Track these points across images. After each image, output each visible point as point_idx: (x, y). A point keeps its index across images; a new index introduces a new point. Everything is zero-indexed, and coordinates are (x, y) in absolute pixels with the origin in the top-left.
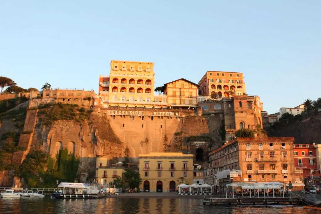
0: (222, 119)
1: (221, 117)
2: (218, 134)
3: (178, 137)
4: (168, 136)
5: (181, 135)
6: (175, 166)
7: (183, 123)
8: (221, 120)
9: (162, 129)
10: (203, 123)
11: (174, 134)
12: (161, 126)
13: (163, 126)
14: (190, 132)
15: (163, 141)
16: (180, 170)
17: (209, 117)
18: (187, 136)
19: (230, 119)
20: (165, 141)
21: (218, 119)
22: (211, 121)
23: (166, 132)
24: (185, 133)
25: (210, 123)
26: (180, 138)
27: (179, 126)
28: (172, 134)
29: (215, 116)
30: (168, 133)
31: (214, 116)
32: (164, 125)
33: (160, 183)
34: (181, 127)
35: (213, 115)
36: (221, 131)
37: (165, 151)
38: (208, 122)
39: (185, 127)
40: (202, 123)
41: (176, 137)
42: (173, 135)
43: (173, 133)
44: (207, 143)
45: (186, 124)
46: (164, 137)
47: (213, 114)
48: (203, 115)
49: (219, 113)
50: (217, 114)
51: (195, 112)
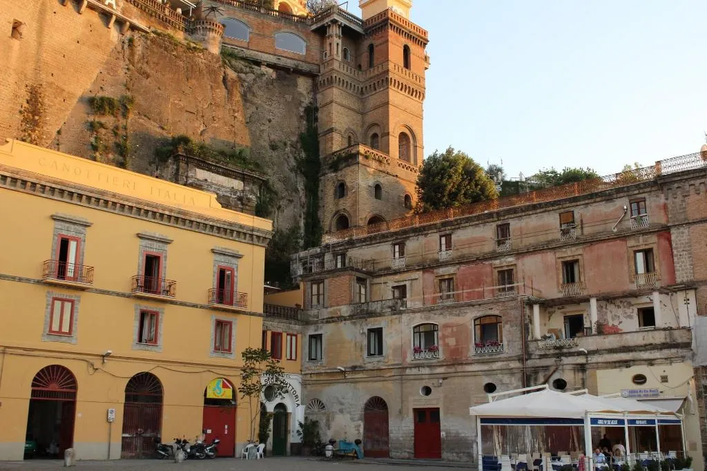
0: (306, 101)
1: (305, 93)
2: (293, 163)
3: (108, 120)
4: (48, 99)
5: (125, 116)
7: (136, 57)
8: (304, 105)
9: (16, 43)
10: (230, 93)
11: (81, 100)
12: (16, 27)
13: (23, 29)
14: (169, 113)
15: (19, 117)
16: (195, 306)
17: (253, 72)
18: (154, 129)
19: (350, 109)
20: (25, 120)
21: (289, 98)
22: (260, 93)
23: (37, 70)
24: (145, 114)
25: (255, 100)
26: (117, 128)
27: (110, 68)
28: (71, 95)
29: (279, 78)
30: (50, 84)
31: (274, 76)
32: (35, 25)
33: (54, 387)
34: (121, 73)
35: (271, 71)
36: (303, 155)
38: (249, 96)
39: (145, 82)
40: (224, 91)
41: (91, 119)
42: (75, 101)
43: (79, 93)
44: (252, 192)
45: (146, 68)
46: (24, 95)
47: (269, 65)
48: (228, 55)
49: (298, 72)
50: (286, 73)
51: (190, 31)
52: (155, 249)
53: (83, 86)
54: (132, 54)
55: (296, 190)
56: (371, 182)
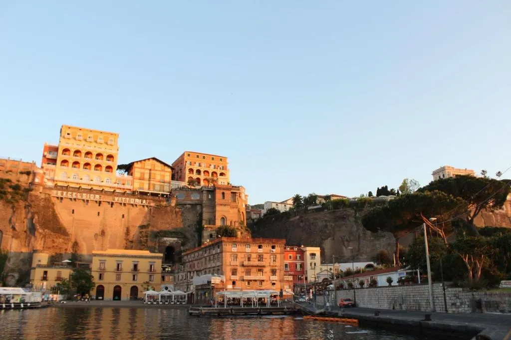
0: (199, 212)
1: (199, 209)
2: (194, 229)
3: (144, 230)
4: (131, 229)
5: (148, 228)
6: (139, 267)
9: (123, 219)
10: (177, 215)
11: (139, 227)
12: (123, 216)
13: (125, 216)
14: (159, 225)
15: (124, 234)
16: (144, 273)
17: (184, 208)
18: (155, 230)
19: (209, 212)
20: (126, 235)
21: (194, 212)
22: (186, 213)
23: (128, 223)
24: (153, 227)
26: (146, 232)
27: (145, 217)
29: (192, 207)
30: (131, 225)
32: (127, 214)
33: (118, 289)
34: (148, 218)
35: (189, 206)
36: (198, 227)
37: (126, 248)
38: (183, 214)
39: (154, 219)
40: (175, 215)
41: (141, 231)
42: (137, 227)
43: (138, 225)
44: (180, 240)
45: (154, 215)
46: (125, 229)
47: (189, 204)
48: (177, 205)
49: (196, 205)
50: (194, 206)
51: (167, 201)
52: (136, 263)
53: (139, 223)
54: (150, 213)
55: (195, 237)
56: (209, 234)
